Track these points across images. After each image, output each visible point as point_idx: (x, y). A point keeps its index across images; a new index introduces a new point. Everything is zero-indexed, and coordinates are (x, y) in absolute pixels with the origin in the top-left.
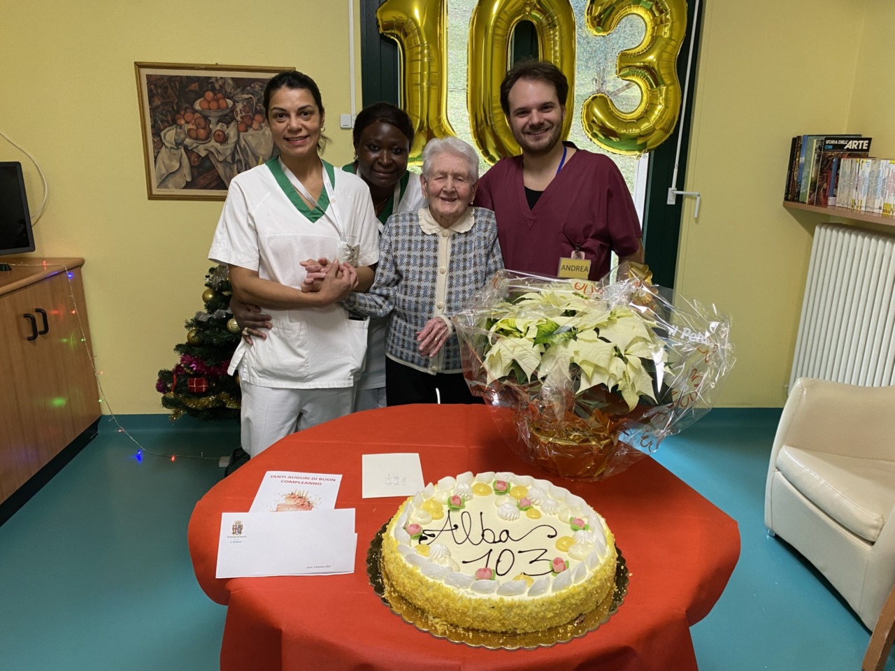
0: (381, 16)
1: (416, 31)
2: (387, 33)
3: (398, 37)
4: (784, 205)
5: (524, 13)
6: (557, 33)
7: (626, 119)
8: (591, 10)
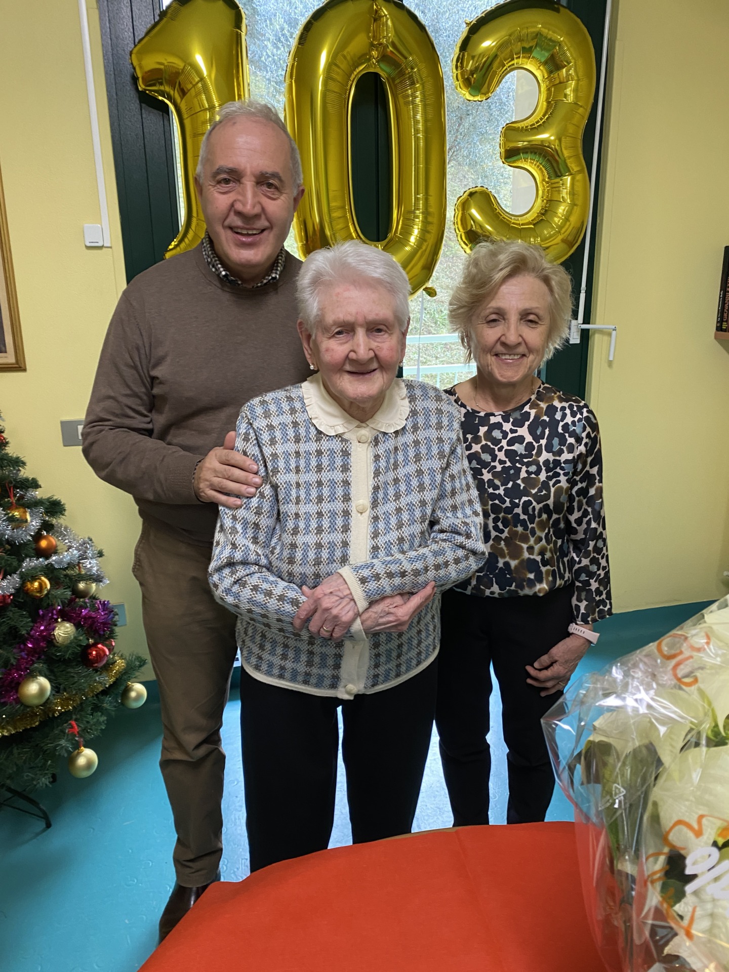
0: (140, 60)
1: (200, 85)
2: (150, 91)
3: (169, 98)
4: (716, 338)
6: (418, 93)
7: (519, 224)
8: (462, 63)
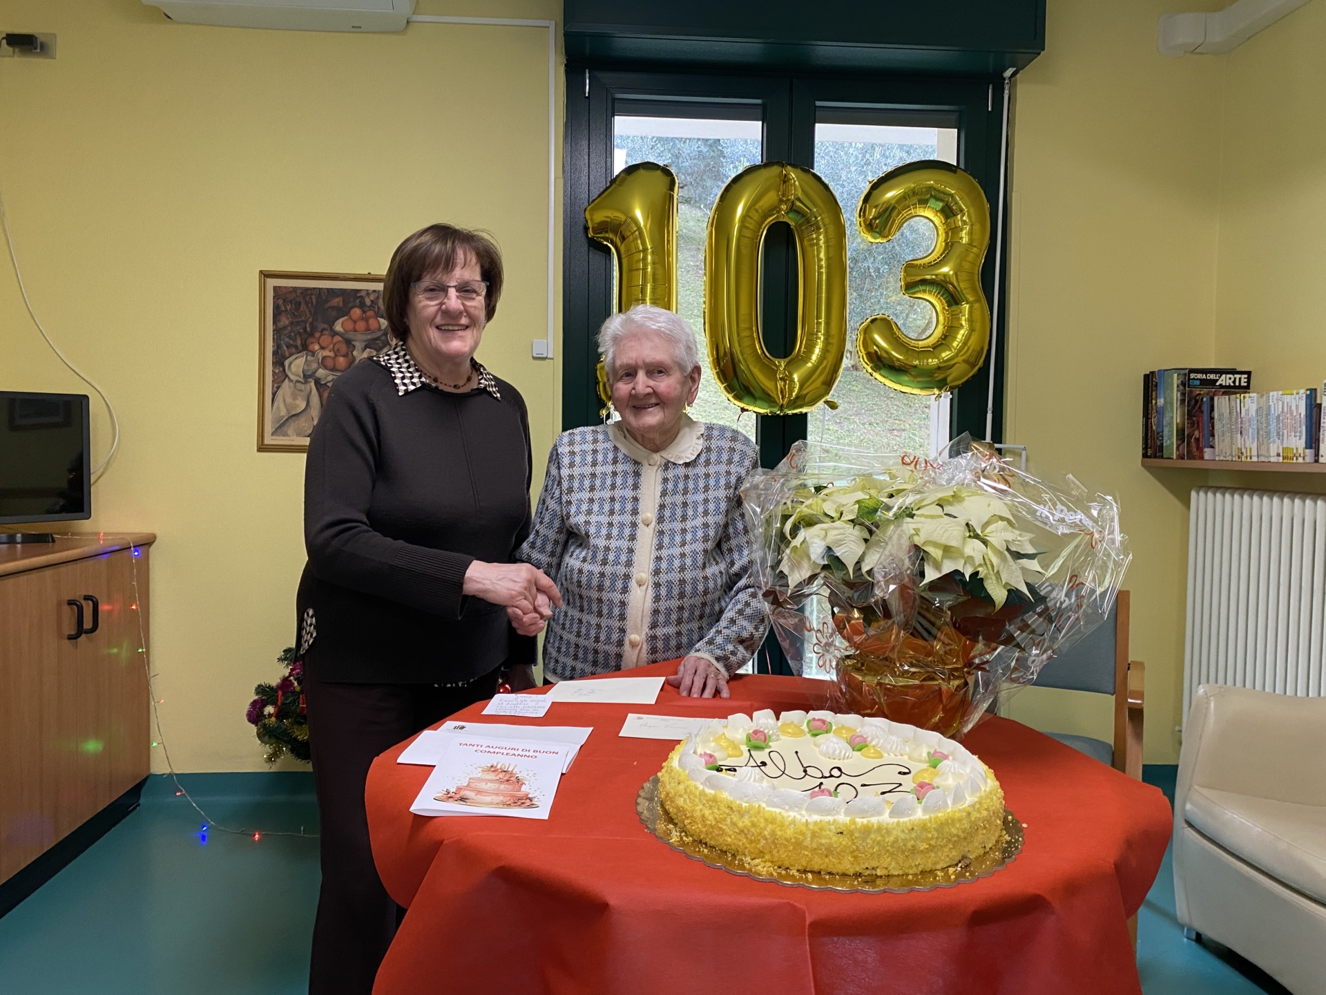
0: (591, 215)
1: (637, 233)
2: (598, 237)
3: (612, 243)
4: (1143, 465)
5: (778, 212)
6: (821, 237)
7: (918, 348)
8: (864, 212)
